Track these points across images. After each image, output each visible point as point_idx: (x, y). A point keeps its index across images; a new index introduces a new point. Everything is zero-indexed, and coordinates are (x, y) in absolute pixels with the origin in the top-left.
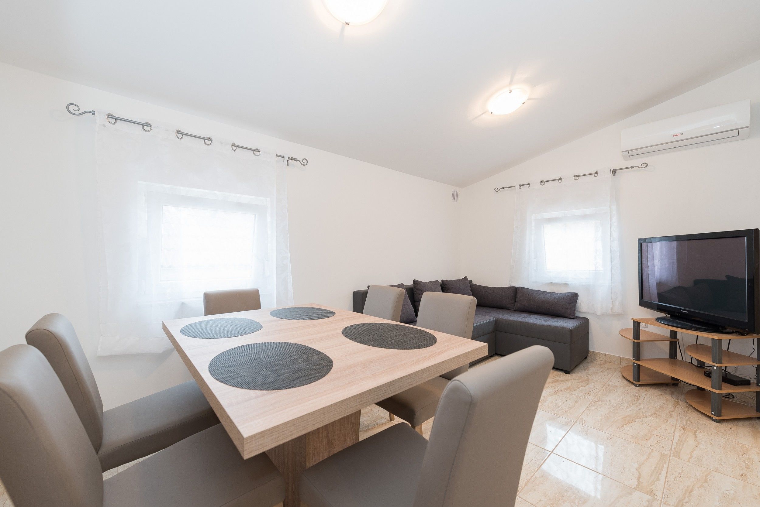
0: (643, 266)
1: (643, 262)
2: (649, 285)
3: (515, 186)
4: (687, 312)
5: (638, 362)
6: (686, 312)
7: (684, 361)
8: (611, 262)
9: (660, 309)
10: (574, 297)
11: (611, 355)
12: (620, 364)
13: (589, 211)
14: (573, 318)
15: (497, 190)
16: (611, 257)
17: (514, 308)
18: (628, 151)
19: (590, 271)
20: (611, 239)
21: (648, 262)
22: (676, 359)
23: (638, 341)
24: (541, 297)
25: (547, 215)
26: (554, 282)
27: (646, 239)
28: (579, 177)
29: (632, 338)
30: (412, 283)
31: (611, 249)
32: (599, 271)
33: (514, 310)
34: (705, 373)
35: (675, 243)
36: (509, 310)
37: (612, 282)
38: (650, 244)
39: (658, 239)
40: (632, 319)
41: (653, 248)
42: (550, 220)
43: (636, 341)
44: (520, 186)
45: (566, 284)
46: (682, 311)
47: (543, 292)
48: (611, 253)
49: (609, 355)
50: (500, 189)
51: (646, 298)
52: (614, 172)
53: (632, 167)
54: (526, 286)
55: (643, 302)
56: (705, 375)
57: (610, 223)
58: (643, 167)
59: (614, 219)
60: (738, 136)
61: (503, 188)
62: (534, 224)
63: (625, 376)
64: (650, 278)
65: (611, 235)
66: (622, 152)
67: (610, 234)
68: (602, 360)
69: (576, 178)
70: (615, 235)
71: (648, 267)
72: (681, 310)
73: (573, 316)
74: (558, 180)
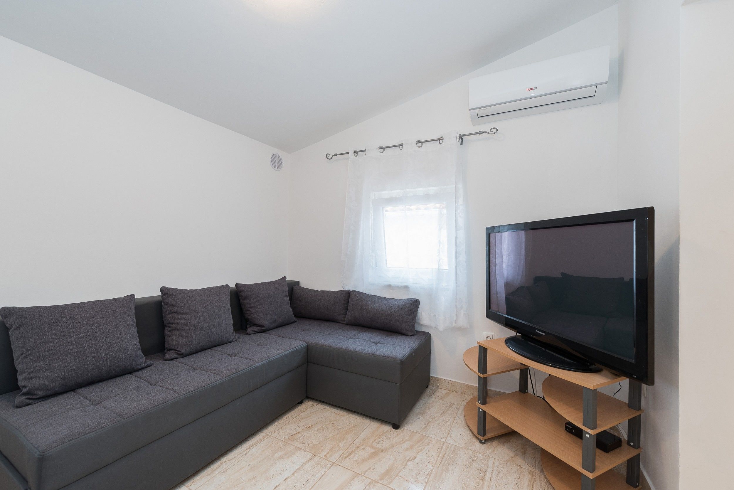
0: (491, 264)
1: (491, 259)
2: (497, 289)
3: (348, 153)
4: (544, 334)
5: (484, 408)
6: (542, 333)
7: (536, 395)
8: (456, 259)
9: (508, 324)
10: (416, 304)
11: (455, 382)
12: (465, 394)
13: (432, 190)
14: (411, 336)
15: (329, 157)
16: (456, 251)
17: (344, 321)
18: (477, 108)
19: (432, 269)
20: (456, 227)
21: (496, 259)
22: (527, 392)
23: (484, 376)
24: (376, 306)
25: (386, 194)
26: (393, 284)
27: (494, 227)
28: (422, 143)
29: (477, 371)
30: (160, 294)
31: (456, 241)
32: (443, 269)
33: (345, 324)
34: (566, 427)
35: (523, 233)
36: (340, 323)
37: (456, 286)
38: (498, 235)
39: (506, 228)
40: (478, 343)
41: (501, 240)
42: (391, 201)
43: (482, 376)
44: (356, 152)
45: (406, 287)
46: (538, 332)
47: (380, 298)
48: (456, 246)
49: (453, 381)
50: (333, 156)
51: (493, 307)
52: (461, 138)
53: (481, 133)
54: (361, 289)
55: (491, 314)
56: (566, 430)
57: (456, 206)
58: (492, 132)
59: (461, 201)
60: (594, 96)
61: (336, 155)
62: (371, 206)
63: (469, 424)
64: (497, 279)
65: (456, 222)
66: (470, 110)
67: (456, 220)
68: (445, 388)
69: (420, 145)
70: (461, 222)
71: (496, 265)
72: (536, 331)
73: (412, 332)
74: (399, 146)
